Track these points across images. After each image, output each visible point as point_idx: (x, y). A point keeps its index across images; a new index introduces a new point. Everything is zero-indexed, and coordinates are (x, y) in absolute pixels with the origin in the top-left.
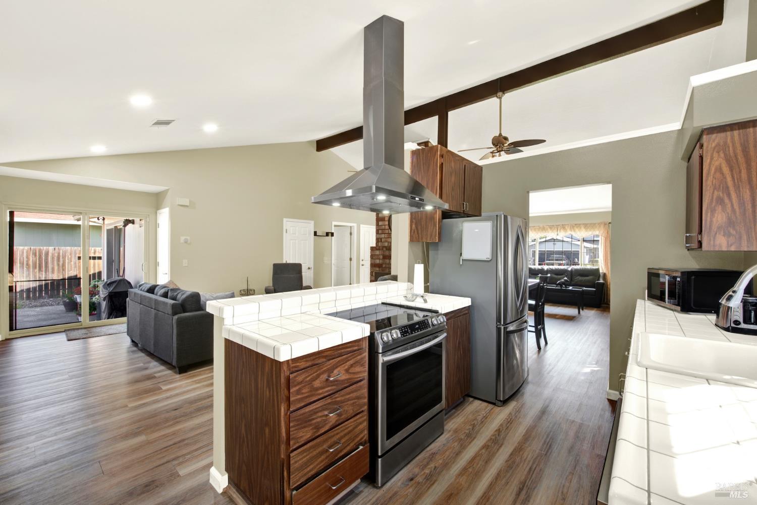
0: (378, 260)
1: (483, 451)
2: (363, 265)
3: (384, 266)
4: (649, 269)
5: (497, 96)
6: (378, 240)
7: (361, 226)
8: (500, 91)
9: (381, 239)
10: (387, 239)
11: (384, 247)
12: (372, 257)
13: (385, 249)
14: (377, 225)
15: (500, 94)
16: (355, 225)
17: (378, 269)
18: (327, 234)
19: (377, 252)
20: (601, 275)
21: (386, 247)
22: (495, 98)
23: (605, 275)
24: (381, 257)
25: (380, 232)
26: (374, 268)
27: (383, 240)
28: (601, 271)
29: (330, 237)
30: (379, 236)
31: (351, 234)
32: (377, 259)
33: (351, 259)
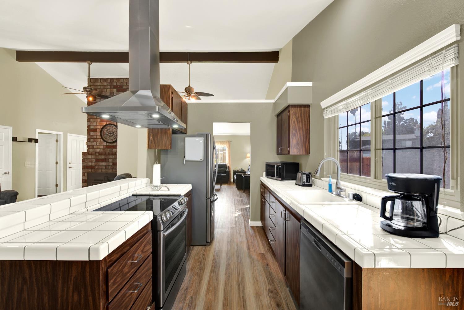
0: (91, 163)
1: (212, 274)
2: (70, 168)
3: (96, 167)
4: (266, 163)
5: (187, 63)
6: (89, 147)
7: (69, 134)
8: (189, 61)
9: (93, 146)
10: (99, 146)
11: (96, 152)
12: (84, 160)
13: (98, 154)
14: (89, 134)
15: (189, 62)
16: (62, 133)
17: (90, 170)
18: (30, 140)
19: (90, 157)
20: (227, 167)
21: (98, 152)
22: (186, 64)
23: (229, 166)
24: (94, 160)
25: (92, 140)
26: (86, 170)
27: (94, 147)
28: (227, 165)
29: (33, 143)
30: (90, 144)
31: (57, 141)
32: (89, 162)
33: (57, 163)
